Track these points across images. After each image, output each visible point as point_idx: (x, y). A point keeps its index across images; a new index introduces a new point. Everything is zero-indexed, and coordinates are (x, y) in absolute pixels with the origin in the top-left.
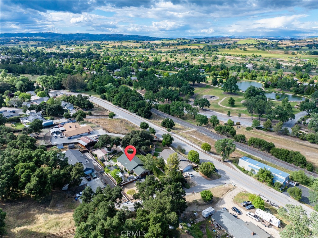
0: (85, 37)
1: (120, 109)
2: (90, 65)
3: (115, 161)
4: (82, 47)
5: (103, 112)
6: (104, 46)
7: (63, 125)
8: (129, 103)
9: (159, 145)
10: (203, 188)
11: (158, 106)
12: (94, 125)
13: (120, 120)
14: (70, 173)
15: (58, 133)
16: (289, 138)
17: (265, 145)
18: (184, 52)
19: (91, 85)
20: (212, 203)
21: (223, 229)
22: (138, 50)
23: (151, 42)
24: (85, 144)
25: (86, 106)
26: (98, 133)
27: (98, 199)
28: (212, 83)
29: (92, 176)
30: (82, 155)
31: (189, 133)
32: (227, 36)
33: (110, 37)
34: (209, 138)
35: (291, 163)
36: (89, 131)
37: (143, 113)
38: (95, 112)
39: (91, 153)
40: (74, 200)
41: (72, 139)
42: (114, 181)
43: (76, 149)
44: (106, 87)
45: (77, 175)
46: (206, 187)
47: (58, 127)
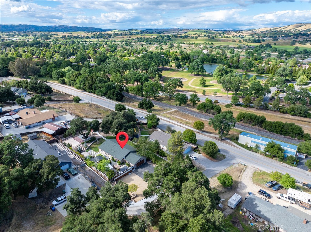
0: (29, 29)
1: (84, 93)
2: (40, 53)
3: (96, 150)
4: (28, 37)
5: (66, 97)
6: (52, 37)
7: (17, 112)
8: (95, 86)
9: (143, 128)
10: (214, 172)
11: (128, 89)
12: (59, 110)
13: (88, 105)
14: (40, 171)
15: (10, 123)
16: (270, 113)
17: (257, 120)
18: (139, 41)
19: (45, 70)
20: (232, 188)
21: (261, 220)
22: (91, 40)
23: (103, 33)
24: (51, 132)
25: (43, 90)
26: (66, 119)
27: (98, 207)
28: (176, 66)
29: (70, 172)
30: (51, 145)
31: (171, 114)
32: (176, 28)
33: (57, 28)
34: (193, 117)
35: (287, 136)
36: (53, 116)
37: (115, 96)
38: (55, 97)
39: (62, 142)
40: (51, 211)
41: (32, 127)
42: (103, 175)
43: (39, 139)
44: (64, 71)
45: (52, 173)
46: (216, 170)
47: (10, 115)
